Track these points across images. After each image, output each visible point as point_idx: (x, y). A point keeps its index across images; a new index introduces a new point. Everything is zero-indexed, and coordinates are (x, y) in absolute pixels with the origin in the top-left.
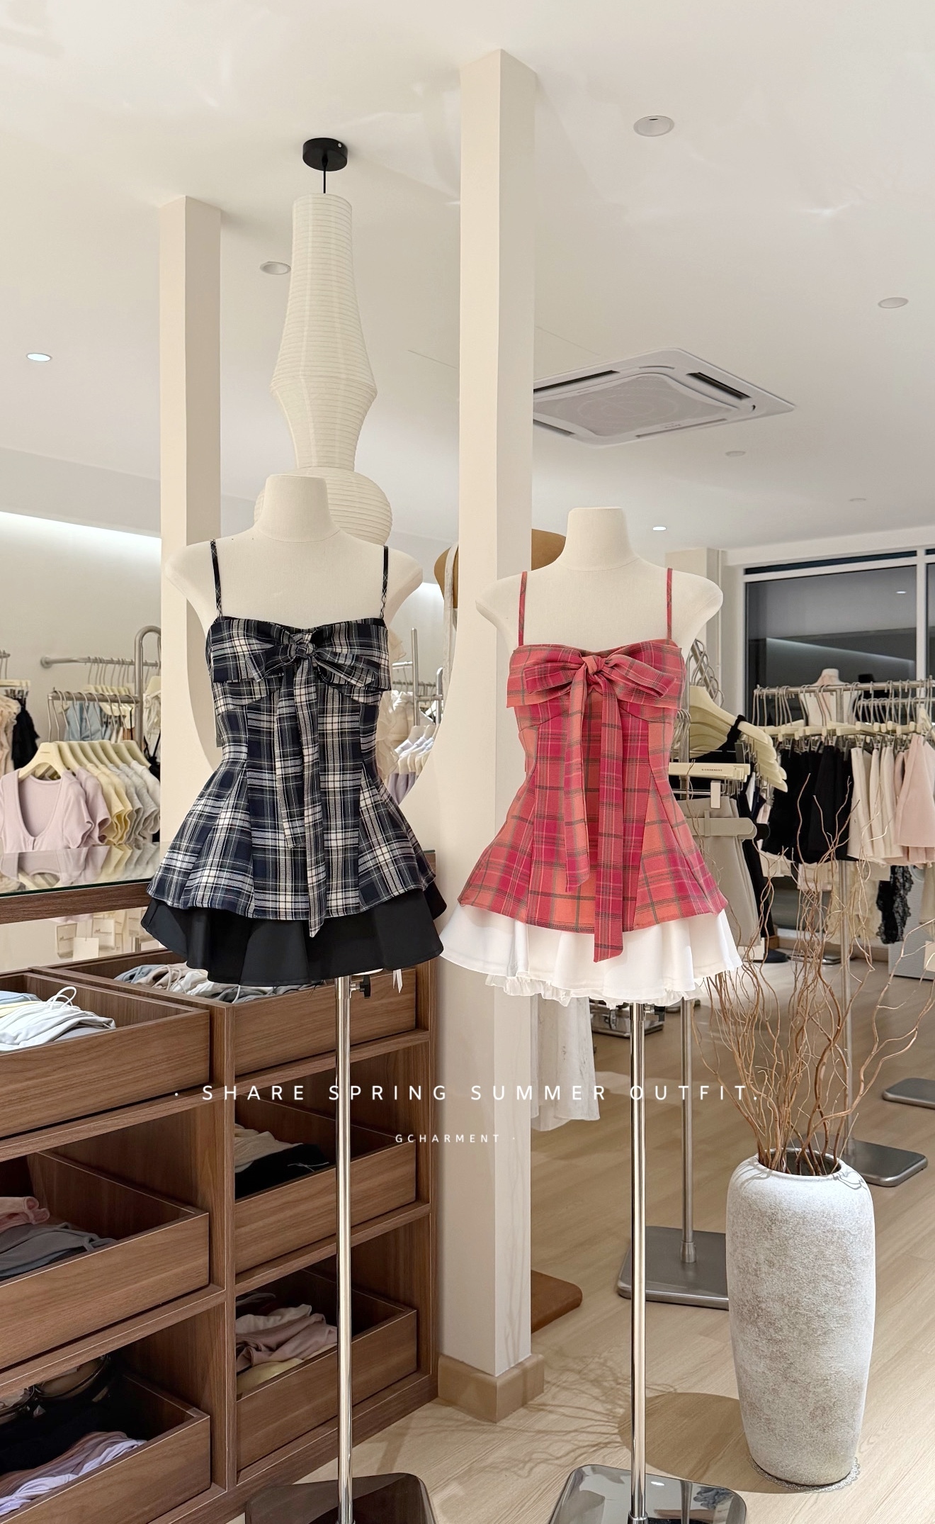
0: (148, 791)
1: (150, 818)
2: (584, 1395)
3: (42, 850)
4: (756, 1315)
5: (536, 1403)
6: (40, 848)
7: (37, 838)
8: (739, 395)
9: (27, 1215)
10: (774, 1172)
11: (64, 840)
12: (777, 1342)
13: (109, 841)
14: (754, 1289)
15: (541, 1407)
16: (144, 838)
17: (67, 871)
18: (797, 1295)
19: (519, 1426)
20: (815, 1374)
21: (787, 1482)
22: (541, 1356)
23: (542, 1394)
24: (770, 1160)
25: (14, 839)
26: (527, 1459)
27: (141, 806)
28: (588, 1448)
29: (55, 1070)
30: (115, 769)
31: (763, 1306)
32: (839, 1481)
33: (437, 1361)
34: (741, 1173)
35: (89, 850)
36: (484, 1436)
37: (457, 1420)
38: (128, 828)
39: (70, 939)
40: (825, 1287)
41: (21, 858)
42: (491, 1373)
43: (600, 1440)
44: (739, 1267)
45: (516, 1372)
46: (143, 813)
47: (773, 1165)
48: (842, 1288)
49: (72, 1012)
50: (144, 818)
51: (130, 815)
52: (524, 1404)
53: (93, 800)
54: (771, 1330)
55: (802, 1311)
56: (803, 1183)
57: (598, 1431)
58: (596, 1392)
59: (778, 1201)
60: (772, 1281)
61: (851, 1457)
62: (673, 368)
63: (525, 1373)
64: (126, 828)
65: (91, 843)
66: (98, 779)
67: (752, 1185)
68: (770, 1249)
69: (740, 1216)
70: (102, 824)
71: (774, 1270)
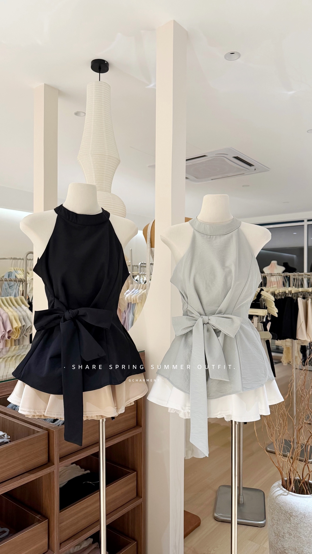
0: (28, 318)
1: (29, 328)
8: (250, 165)
10: (290, 492)
13: (12, 338)
18: (302, 549)
24: (288, 486)
27: (25, 324)
30: (15, 309)
31: (287, 551)
34: (275, 491)
35: (4, 342)
44: (275, 533)
46: (26, 326)
47: (290, 490)
51: (20, 328)
53: (6, 322)
56: (303, 498)
59: (293, 506)
60: (291, 542)
62: (228, 155)
64: (19, 333)
65: (5, 339)
66: (8, 314)
67: (280, 498)
68: (289, 528)
69: (275, 511)
70: (9, 332)
71: (291, 537)
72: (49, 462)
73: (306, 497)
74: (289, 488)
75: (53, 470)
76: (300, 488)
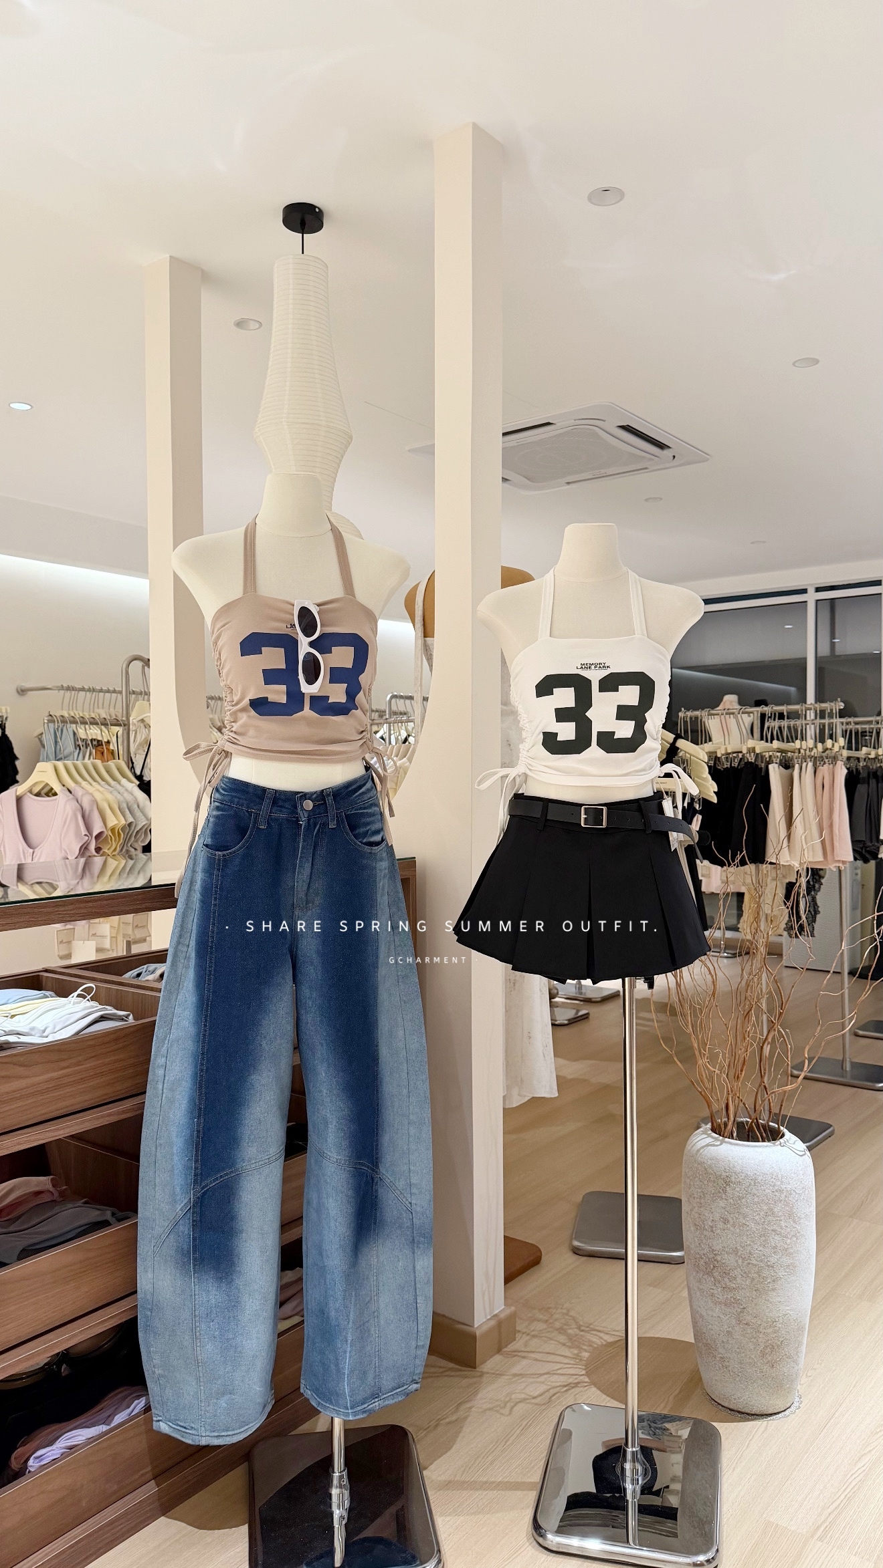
0: (138, 806)
1: (141, 831)
2: (553, 1342)
3: (41, 860)
4: (712, 1266)
5: (509, 1350)
6: (39, 858)
7: (36, 850)
8: (661, 446)
9: (52, 1192)
10: (727, 1139)
11: (63, 851)
12: (731, 1290)
13: (104, 852)
14: (711, 1245)
15: (515, 1353)
16: (135, 849)
17: (66, 879)
18: (749, 1248)
19: (497, 1370)
20: (765, 1317)
21: (739, 1412)
22: (513, 1308)
23: (515, 1342)
24: (723, 1129)
25: (14, 851)
26: (507, 1399)
27: (133, 820)
28: (559, 1388)
29: (86, 1060)
30: (107, 786)
31: (719, 1258)
32: (785, 1410)
34: (696, 1141)
35: (86, 860)
36: (466, 1380)
37: (440, 1367)
38: (122, 841)
39: (69, 942)
40: (775, 1240)
41: (20, 869)
42: (471, 1324)
43: (571, 1380)
44: (696, 1225)
45: (493, 1323)
46: (136, 826)
47: (726, 1134)
48: (789, 1241)
49: (93, 1007)
50: (136, 831)
51: (123, 829)
52: (499, 1351)
53: (90, 813)
54: (726, 1279)
55: (754, 1262)
56: (752, 1148)
57: (568, 1373)
58: (562, 1338)
59: (731, 1165)
60: (727, 1236)
61: (795, 1389)
62: (604, 421)
63: (500, 1324)
64: (119, 840)
65: (88, 854)
66: (93, 796)
67: (706, 1152)
68: (724, 1208)
69: (697, 1179)
70: (98, 836)
71: (728, 1226)
73: (760, 1147)
74: (724, 1132)
76: (748, 1132)
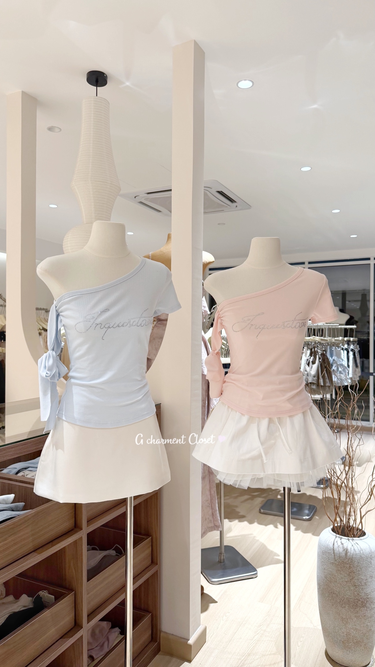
8: (232, 200)
29: (9, 536)
33: (160, 635)
42: (188, 639)
62: (212, 189)
72: (76, 527)
75: (81, 536)
